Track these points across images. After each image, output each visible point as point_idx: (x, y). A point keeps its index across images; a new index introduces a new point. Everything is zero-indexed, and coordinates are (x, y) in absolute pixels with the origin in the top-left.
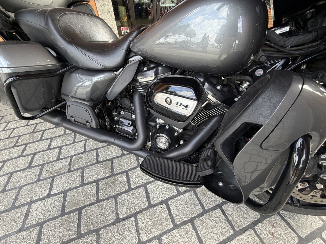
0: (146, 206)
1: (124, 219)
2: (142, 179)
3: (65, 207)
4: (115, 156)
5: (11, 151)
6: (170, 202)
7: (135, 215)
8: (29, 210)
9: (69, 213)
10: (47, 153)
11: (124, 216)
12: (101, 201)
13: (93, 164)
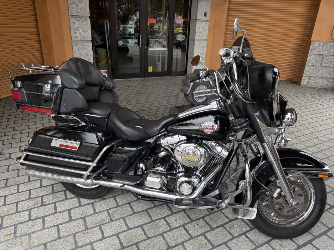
0: (188, 238)
1: (174, 247)
2: (179, 222)
3: (123, 244)
4: (148, 207)
5: (42, 209)
6: (206, 234)
7: (182, 244)
8: (92, 247)
9: (128, 247)
10: (82, 209)
11: (173, 245)
12: (150, 238)
13: (131, 215)
